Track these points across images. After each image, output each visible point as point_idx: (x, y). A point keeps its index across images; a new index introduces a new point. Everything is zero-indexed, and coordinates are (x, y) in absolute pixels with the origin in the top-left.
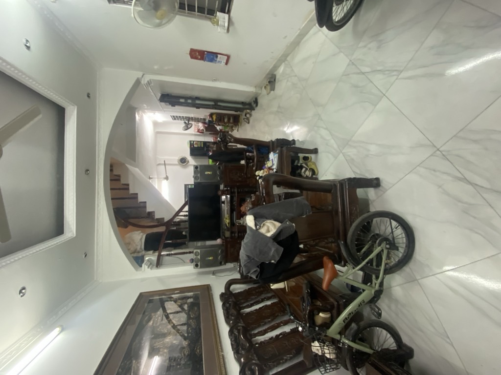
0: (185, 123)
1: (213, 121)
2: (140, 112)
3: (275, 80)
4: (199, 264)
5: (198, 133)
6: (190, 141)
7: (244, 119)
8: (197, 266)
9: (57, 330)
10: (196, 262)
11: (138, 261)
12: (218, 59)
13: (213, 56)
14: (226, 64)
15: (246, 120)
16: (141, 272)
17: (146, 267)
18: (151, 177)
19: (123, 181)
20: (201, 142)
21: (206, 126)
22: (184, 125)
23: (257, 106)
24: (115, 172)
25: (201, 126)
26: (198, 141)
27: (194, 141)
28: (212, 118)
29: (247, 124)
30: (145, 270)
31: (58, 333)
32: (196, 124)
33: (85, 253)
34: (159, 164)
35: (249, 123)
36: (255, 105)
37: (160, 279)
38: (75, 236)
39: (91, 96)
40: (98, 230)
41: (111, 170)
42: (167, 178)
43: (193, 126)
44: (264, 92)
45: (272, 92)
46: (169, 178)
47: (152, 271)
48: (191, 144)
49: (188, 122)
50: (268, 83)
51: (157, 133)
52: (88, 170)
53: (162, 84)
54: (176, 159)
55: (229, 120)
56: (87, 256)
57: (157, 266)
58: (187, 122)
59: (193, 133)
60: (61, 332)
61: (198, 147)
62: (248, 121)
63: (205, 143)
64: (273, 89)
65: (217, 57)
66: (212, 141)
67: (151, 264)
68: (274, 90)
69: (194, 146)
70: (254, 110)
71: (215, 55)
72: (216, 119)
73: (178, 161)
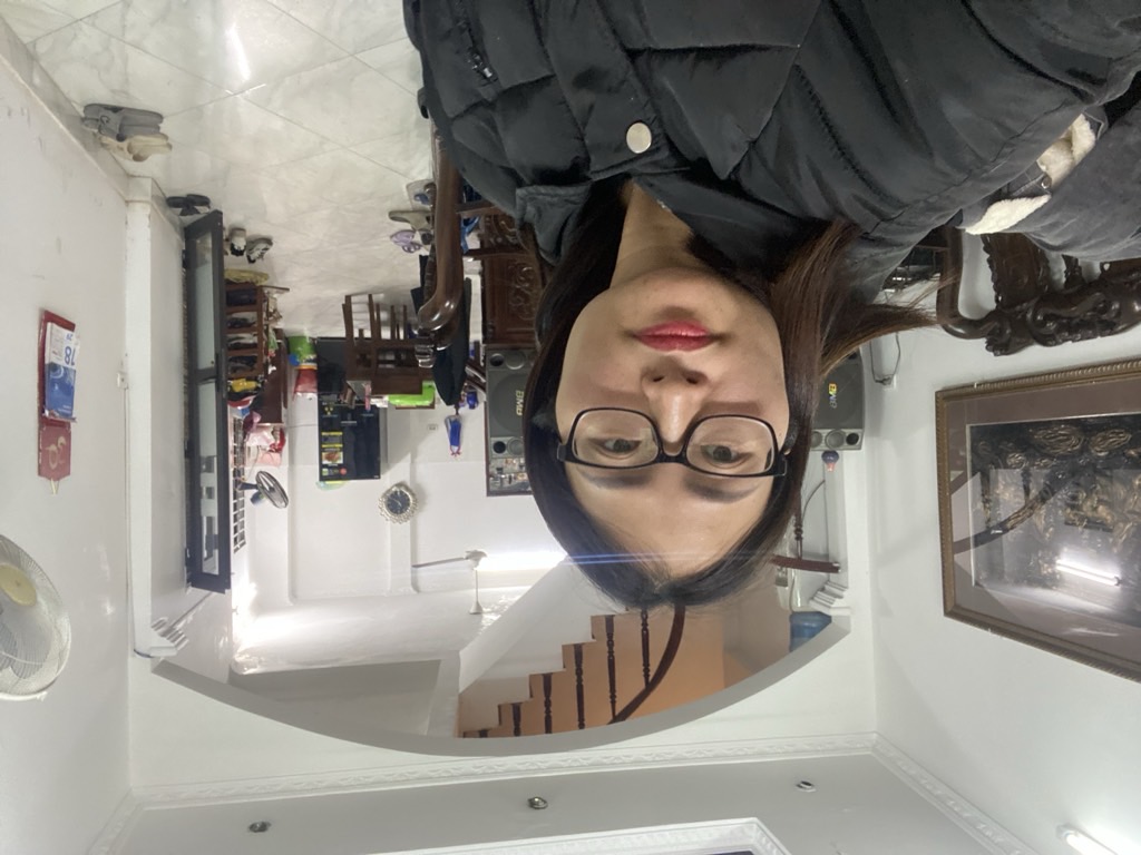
0: (255, 499)
1: (257, 388)
2: (239, 659)
3: (116, 110)
4: (848, 432)
5: (286, 448)
6: (323, 478)
7: (252, 261)
8: (853, 440)
9: (1073, 840)
10: (839, 444)
11: (809, 630)
12: (61, 362)
13: (53, 382)
14: (70, 326)
15: (255, 254)
16: (853, 621)
17: (838, 602)
18: (472, 611)
19: (522, 695)
20: (322, 440)
21: (257, 419)
22: (266, 502)
23: (204, 201)
24: (492, 720)
25: (260, 439)
26: (321, 450)
27: (322, 466)
28: (246, 394)
29: (272, 251)
30: (848, 608)
31: (1081, 836)
32: (252, 458)
33: (799, 786)
34: (416, 587)
35: (268, 241)
36: (203, 210)
37: (884, 557)
38: (755, 819)
39: (258, 821)
40: (716, 757)
41: (483, 734)
42: (476, 556)
43: (264, 469)
44: (153, 166)
45: (165, 127)
46: (472, 548)
47: (850, 585)
48: (330, 474)
49: (250, 486)
50: (124, 144)
51: (296, 598)
52: (532, 804)
53: (161, 587)
54: (391, 530)
55: (244, 325)
56: (808, 781)
57: (835, 570)
58: (250, 493)
59: (285, 467)
60: (1079, 830)
61: (343, 449)
62: (263, 246)
63: (325, 424)
64: (150, 121)
65: (54, 367)
66: (313, 396)
67: (823, 589)
68: (160, 117)
69: (340, 466)
70: (218, 215)
71: (46, 371)
72: (249, 379)
73: (400, 521)
